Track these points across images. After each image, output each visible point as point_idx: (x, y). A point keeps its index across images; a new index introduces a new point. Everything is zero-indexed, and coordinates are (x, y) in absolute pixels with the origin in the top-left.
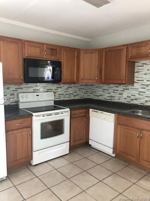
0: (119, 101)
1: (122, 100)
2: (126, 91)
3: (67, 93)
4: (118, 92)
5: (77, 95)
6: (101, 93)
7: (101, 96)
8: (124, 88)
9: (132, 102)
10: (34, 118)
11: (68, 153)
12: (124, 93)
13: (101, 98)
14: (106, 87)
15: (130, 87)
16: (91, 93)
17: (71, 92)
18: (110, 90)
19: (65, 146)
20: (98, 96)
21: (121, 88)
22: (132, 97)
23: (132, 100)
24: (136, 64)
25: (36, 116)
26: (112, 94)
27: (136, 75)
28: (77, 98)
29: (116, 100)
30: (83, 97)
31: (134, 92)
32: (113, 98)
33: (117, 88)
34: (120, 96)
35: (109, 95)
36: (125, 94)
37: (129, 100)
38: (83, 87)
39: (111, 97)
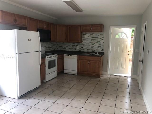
0: (75, 50)
1: (77, 50)
2: (78, 45)
4: (75, 46)
6: (65, 47)
7: (65, 48)
8: (78, 44)
12: (78, 46)
14: (68, 44)
15: (80, 44)
16: (59, 47)
20: (63, 49)
21: (76, 44)
23: (81, 50)
25: (48, 57)
26: (71, 47)
27: (83, 38)
30: (56, 49)
31: (82, 46)
32: (72, 49)
33: (74, 45)
34: (76, 48)
35: (70, 48)
36: (78, 47)
38: (55, 44)
39: (71, 49)
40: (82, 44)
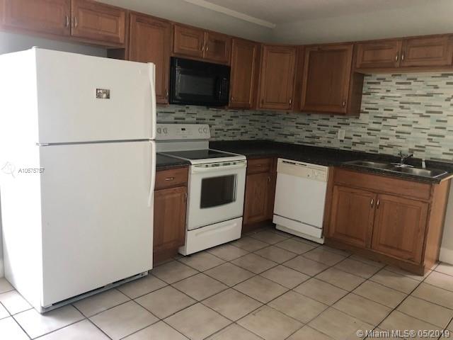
0: (328, 145)
1: (336, 145)
2: (343, 127)
3: (230, 127)
4: (328, 130)
5: (246, 132)
6: (293, 130)
7: (293, 135)
8: (341, 121)
9: (353, 148)
10: (193, 169)
11: (239, 237)
12: (340, 130)
13: (291, 140)
14: (302, 119)
15: (351, 120)
16: (270, 130)
17: (235, 126)
18: (312, 125)
19: (235, 225)
20: (286, 136)
21: (334, 121)
22: (355, 139)
23: (354, 144)
24: (367, 79)
25: (197, 166)
26: (316, 132)
27: (364, 98)
28: (246, 137)
29: (322, 143)
30: (257, 137)
31: (360, 130)
32: (316, 140)
33: (325, 122)
34: (332, 135)
35: (308, 134)
36: (342, 134)
37: (348, 143)
38: (256, 118)
39: (314, 137)
40: (358, 121)
